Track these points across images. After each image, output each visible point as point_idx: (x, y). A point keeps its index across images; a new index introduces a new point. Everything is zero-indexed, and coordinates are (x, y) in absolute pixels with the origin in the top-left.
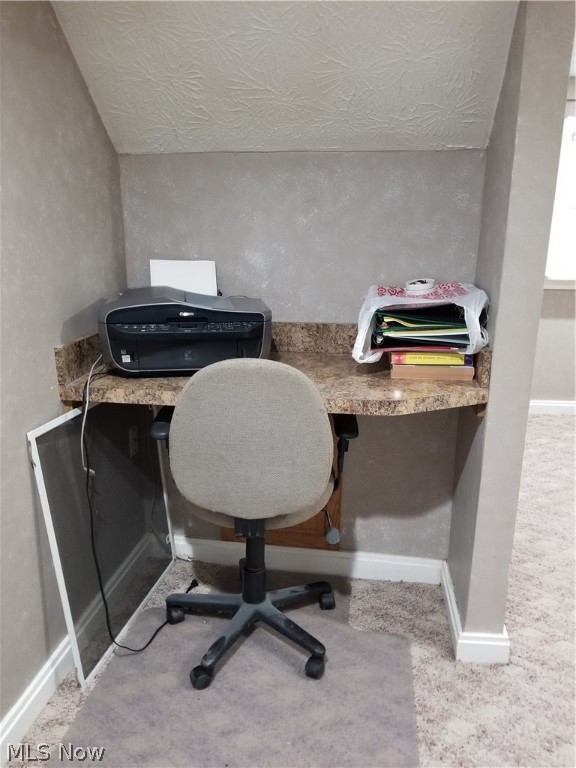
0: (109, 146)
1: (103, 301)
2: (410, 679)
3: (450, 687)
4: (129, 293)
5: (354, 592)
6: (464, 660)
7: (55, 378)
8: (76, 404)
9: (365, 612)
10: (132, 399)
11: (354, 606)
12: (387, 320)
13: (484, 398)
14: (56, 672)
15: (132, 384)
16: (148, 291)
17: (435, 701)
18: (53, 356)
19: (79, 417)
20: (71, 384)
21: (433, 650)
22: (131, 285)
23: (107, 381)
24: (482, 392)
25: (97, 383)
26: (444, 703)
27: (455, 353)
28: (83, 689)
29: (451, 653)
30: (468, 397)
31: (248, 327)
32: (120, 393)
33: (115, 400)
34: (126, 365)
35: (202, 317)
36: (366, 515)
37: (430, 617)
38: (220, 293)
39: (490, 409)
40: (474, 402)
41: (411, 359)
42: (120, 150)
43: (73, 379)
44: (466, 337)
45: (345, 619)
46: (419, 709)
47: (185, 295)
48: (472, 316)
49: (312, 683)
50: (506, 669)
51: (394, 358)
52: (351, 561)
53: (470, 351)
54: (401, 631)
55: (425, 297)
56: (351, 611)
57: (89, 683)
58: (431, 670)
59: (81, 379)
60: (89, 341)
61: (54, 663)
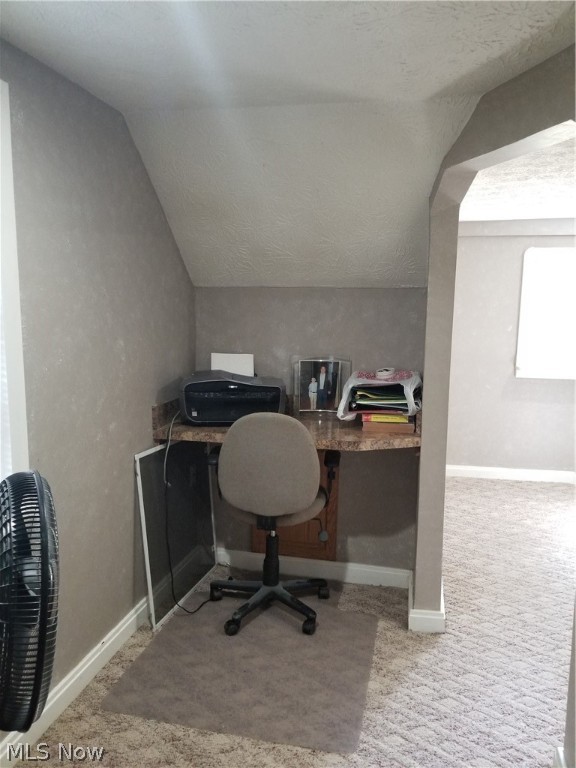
0: (189, 282)
1: (181, 379)
2: (373, 637)
3: (400, 642)
4: (198, 374)
5: (344, 590)
6: (414, 630)
7: (151, 425)
8: (162, 442)
9: (350, 601)
10: (197, 439)
11: (343, 598)
12: (359, 393)
13: (417, 443)
14: (138, 617)
15: (197, 430)
16: (209, 372)
17: (387, 649)
18: (151, 411)
19: (164, 450)
20: (160, 429)
21: (394, 624)
22: (198, 369)
23: (181, 428)
24: (416, 439)
25: (176, 429)
26: (393, 650)
27: (401, 415)
28: (154, 630)
29: (405, 625)
30: (408, 442)
31: (270, 395)
32: (189, 436)
33: (186, 439)
34: (194, 418)
35: (243, 388)
36: (355, 534)
37: (397, 606)
38: (255, 375)
39: (422, 450)
40: (411, 445)
41: (375, 418)
42: (195, 284)
43: (161, 426)
44: (406, 405)
45: (335, 604)
46: (376, 652)
47: (233, 376)
48: (409, 391)
49: (306, 636)
50: (443, 636)
51: (364, 418)
52: (344, 570)
53: (409, 414)
54: (374, 613)
55: (386, 380)
56: (341, 601)
57: (157, 627)
58: (389, 634)
59: (166, 426)
60: (171, 403)
61: (136, 611)
